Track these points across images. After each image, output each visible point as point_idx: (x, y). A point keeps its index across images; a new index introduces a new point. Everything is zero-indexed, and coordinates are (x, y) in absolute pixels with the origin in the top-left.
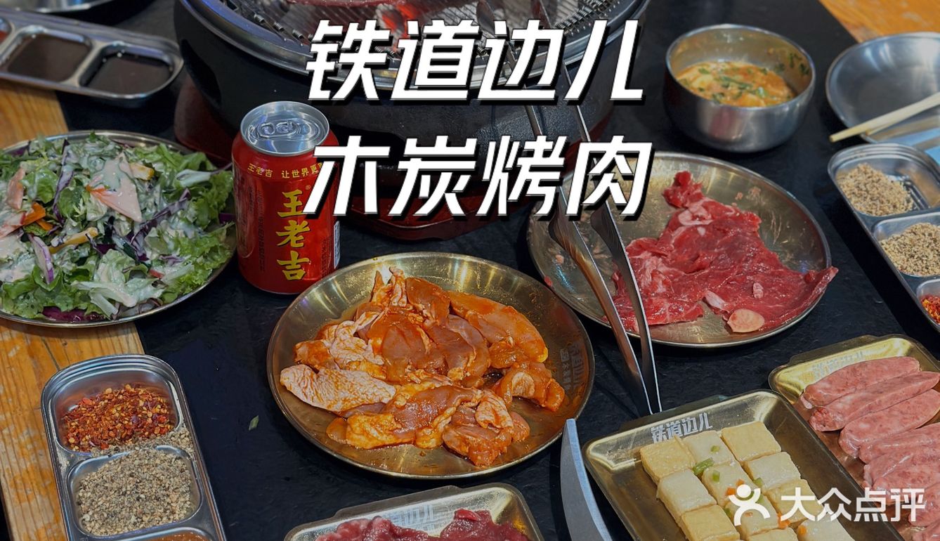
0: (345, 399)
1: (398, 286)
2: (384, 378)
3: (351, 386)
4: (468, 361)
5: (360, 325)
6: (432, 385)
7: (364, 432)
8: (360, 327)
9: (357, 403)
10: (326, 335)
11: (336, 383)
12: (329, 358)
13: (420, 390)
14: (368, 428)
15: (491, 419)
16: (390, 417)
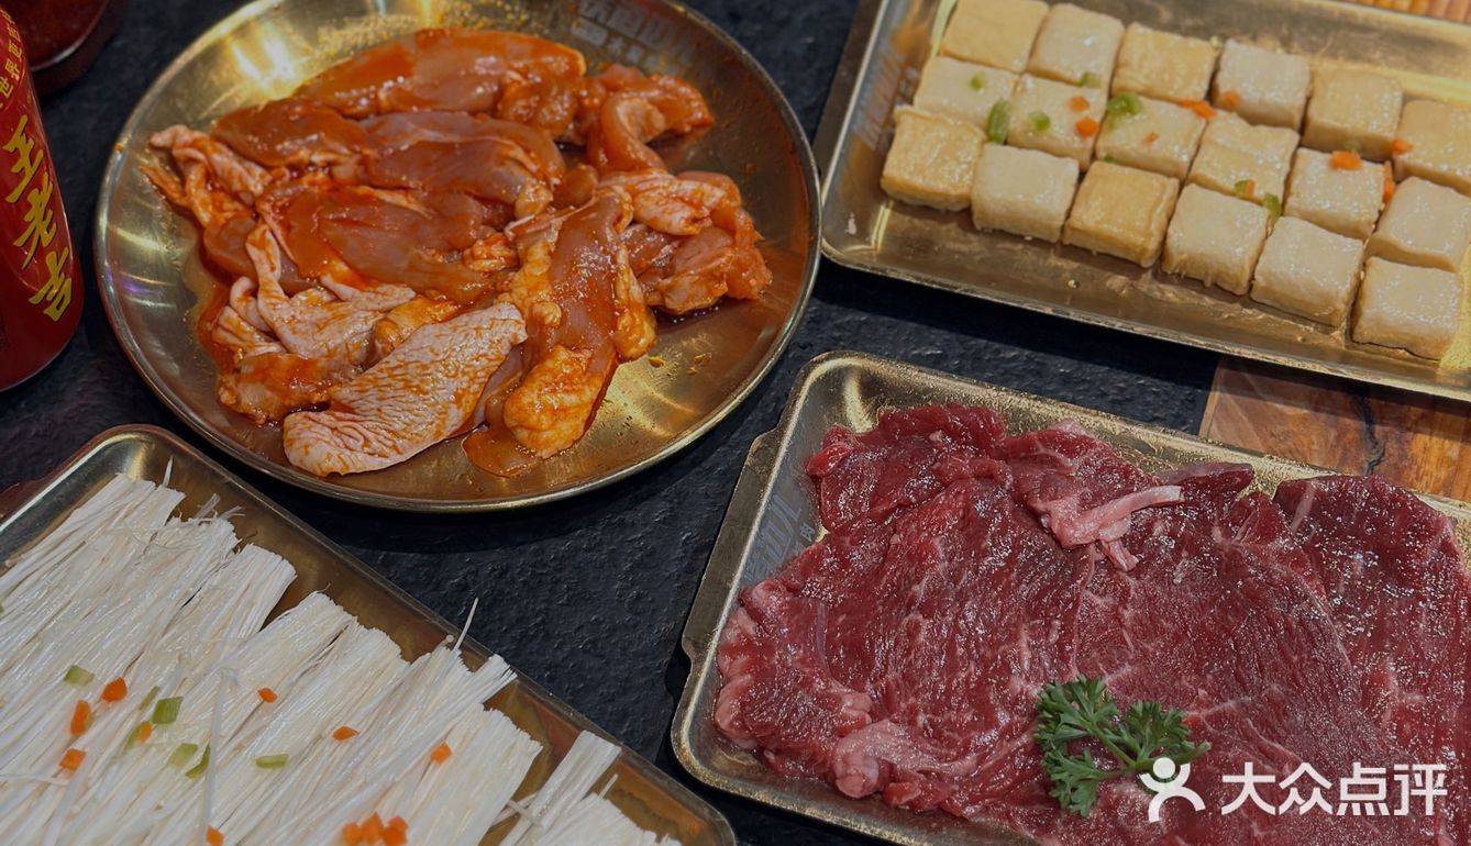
0: (456, 394)
1: (217, 158)
2: (452, 309)
3: (446, 366)
4: (521, 164)
5: (273, 269)
6: (546, 245)
7: (559, 413)
8: (278, 272)
9: (480, 384)
10: (231, 339)
11: (407, 386)
12: (320, 365)
13: (545, 269)
14: (553, 401)
15: (687, 212)
16: (563, 354)
